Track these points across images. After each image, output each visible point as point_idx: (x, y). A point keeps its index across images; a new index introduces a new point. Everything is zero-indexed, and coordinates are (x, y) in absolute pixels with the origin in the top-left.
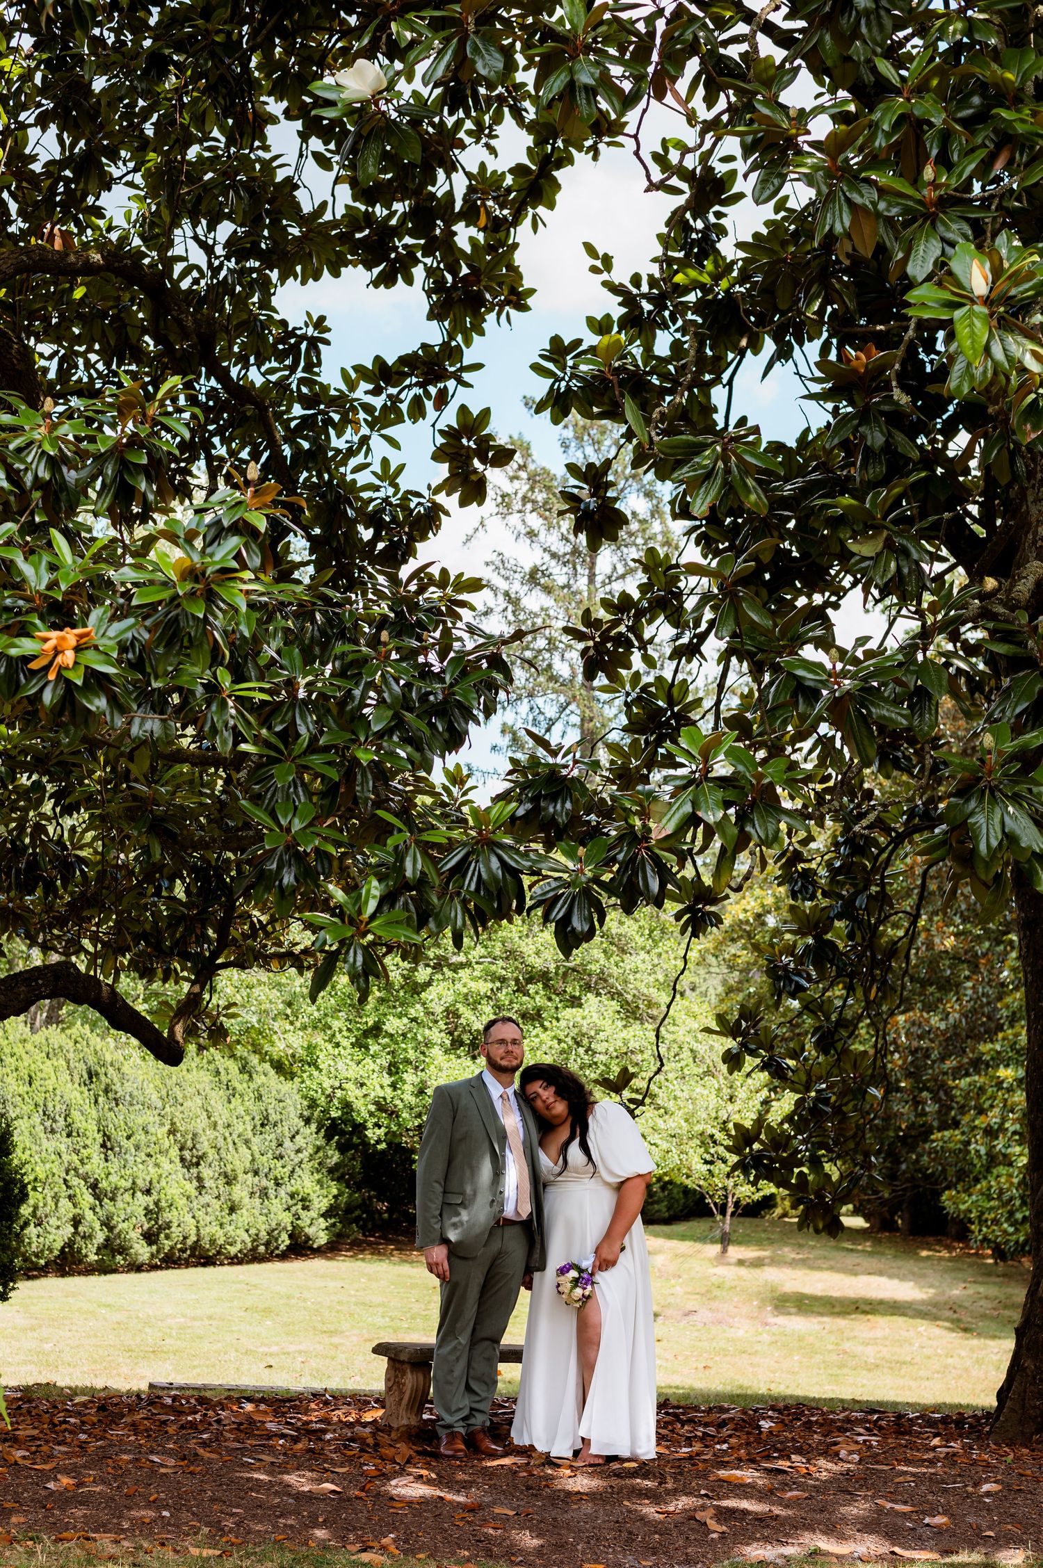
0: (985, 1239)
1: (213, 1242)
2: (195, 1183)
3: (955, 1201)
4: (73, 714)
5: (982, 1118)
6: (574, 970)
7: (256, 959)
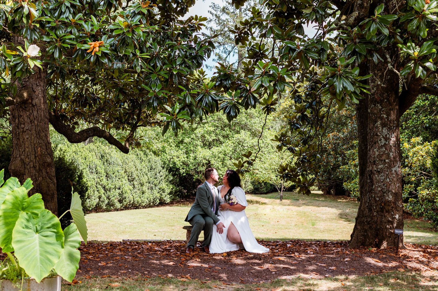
0: (355, 196)
1: (138, 202)
2: (132, 186)
3: (347, 185)
4: (99, 63)
5: (353, 162)
6: (238, 123)
7: (148, 124)
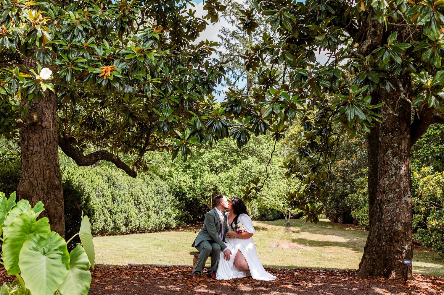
0: (363, 224)
1: (144, 226)
3: (355, 214)
4: (110, 87)
5: (362, 190)
6: (245, 149)
